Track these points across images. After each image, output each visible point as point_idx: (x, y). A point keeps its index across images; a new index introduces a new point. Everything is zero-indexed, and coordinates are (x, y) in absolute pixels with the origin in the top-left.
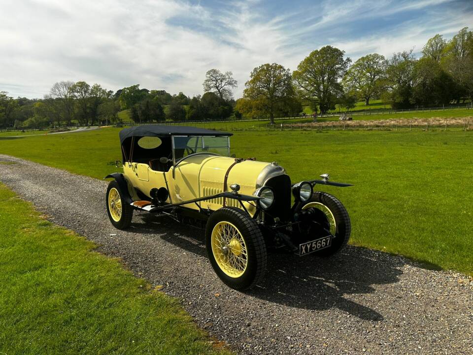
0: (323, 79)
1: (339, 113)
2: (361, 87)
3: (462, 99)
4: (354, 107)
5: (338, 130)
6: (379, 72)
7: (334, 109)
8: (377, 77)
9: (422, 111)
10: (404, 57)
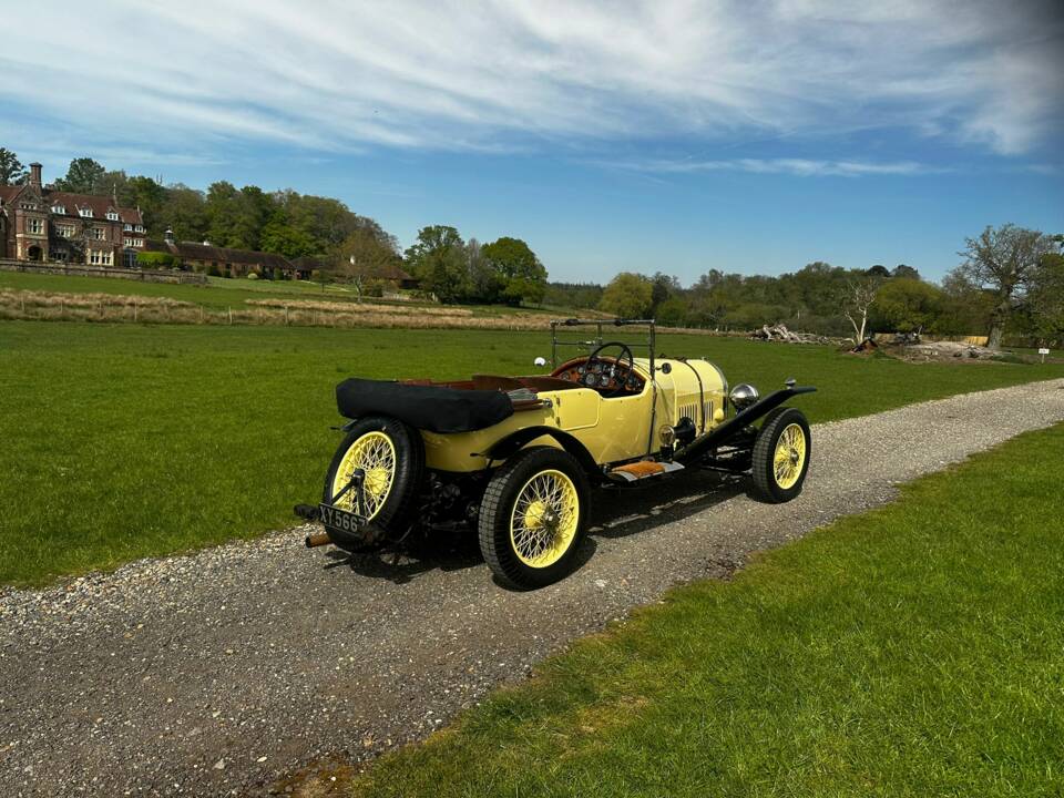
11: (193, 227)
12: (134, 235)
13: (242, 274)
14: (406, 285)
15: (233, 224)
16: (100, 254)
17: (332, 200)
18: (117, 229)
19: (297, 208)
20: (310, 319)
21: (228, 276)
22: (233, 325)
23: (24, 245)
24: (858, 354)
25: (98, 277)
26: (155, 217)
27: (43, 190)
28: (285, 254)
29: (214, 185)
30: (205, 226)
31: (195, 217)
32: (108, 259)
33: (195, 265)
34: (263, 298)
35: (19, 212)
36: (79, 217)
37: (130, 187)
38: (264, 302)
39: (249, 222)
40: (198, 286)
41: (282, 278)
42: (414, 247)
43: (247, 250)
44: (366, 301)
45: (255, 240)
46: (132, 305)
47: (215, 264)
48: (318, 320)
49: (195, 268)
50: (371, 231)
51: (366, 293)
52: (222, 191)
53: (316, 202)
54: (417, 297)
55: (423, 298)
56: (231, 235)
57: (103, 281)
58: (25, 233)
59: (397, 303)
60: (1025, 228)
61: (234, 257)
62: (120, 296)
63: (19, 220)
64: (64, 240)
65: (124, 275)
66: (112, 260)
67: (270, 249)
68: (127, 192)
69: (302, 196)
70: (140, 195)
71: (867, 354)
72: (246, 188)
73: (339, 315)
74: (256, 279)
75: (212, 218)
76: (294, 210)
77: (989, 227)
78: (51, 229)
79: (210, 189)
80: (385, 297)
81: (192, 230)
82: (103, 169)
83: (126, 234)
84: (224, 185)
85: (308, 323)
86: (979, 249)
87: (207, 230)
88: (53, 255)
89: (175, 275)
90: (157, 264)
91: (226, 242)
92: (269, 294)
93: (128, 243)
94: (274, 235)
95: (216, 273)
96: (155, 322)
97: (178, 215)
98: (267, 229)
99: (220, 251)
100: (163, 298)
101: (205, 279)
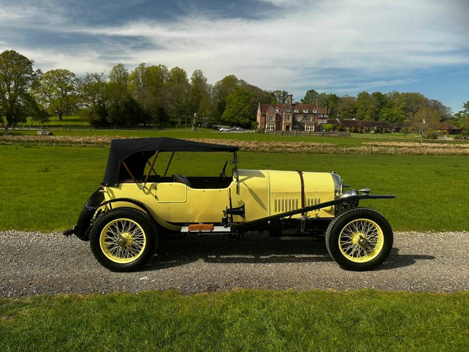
0: (8, 86)
1: (32, 126)
2: (52, 101)
3: (147, 123)
4: (49, 121)
5: (48, 145)
6: (71, 89)
7: (25, 121)
8: (69, 93)
9: (119, 131)
10: (97, 79)
11: (349, 112)
12: (323, 118)
13: (368, 131)
14: (452, 132)
15: (367, 110)
16: (310, 127)
17: (415, 93)
18: (316, 117)
19: (397, 99)
21: (361, 132)
22: (345, 154)
23: (284, 125)
25: (308, 136)
26: (335, 110)
27: (292, 104)
28: (390, 121)
29: (360, 94)
30: (355, 111)
31: (351, 108)
33: (347, 129)
34: (371, 142)
35: (284, 113)
36: (303, 113)
37: (327, 99)
38: (370, 144)
39: (374, 108)
40: (345, 138)
41: (386, 132)
42: (461, 112)
43: (373, 120)
44: (424, 142)
45: (376, 115)
47: (356, 128)
49: (347, 130)
50: (436, 106)
51: (428, 137)
52: (364, 96)
53: (407, 95)
54: (458, 138)
55: (462, 139)
56: (365, 115)
58: (285, 121)
59: (444, 142)
61: (365, 124)
62: (310, 143)
63: (284, 116)
64: (298, 122)
65: (317, 134)
66: (313, 129)
67: (383, 119)
68: (324, 101)
69: (400, 93)
70: (330, 102)
72: (374, 93)
74: (374, 133)
75: (358, 108)
76: (396, 101)
78: (294, 118)
79: (358, 96)
80: (439, 139)
81: (349, 114)
82: (317, 93)
83: (320, 118)
84: (364, 93)
87: (356, 113)
88: (293, 128)
89: (337, 133)
90: (330, 129)
91: (363, 118)
92: (376, 140)
93: (320, 122)
94: (385, 113)
95: (356, 132)
96: (313, 153)
97: (344, 108)
98: (382, 110)
99: (359, 122)
100: (326, 143)
101: (349, 134)
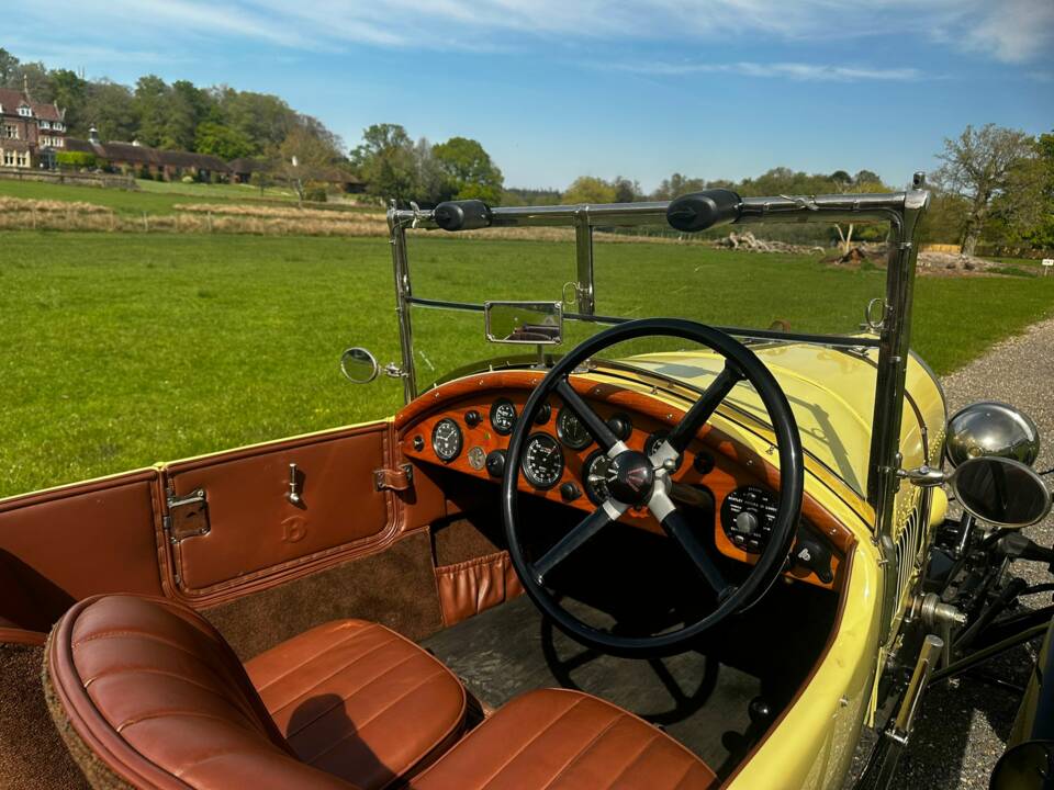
11: (121, 125)
12: (53, 134)
13: (176, 177)
14: (352, 188)
15: (164, 123)
16: (15, 155)
17: (271, 97)
18: (31, 127)
19: (234, 105)
20: (238, 225)
21: (161, 179)
22: (149, 232)
24: (843, 265)
25: (14, 179)
26: (79, 114)
28: (223, 155)
29: (142, 79)
30: (135, 123)
31: (122, 115)
32: (24, 160)
33: (124, 167)
34: (194, 203)
37: (50, 81)
38: (195, 207)
39: (181, 120)
40: (125, 190)
41: (219, 181)
42: (360, 147)
43: (183, 151)
44: (308, 206)
45: (189, 139)
46: (42, 210)
47: (146, 166)
48: (248, 226)
49: (124, 170)
50: (313, 130)
51: (309, 198)
52: (151, 86)
53: (254, 98)
54: (364, 202)
55: (370, 203)
56: (163, 135)
57: (18, 183)
59: (342, 208)
60: (1008, 129)
61: (167, 159)
62: (30, 201)
65: (41, 178)
66: (28, 161)
67: (207, 150)
68: (45, 87)
69: (238, 91)
70: (61, 90)
71: (854, 264)
72: (178, 82)
73: (273, 222)
74: (191, 183)
75: (141, 116)
76: (231, 108)
77: (969, 127)
79: (138, 84)
80: (329, 202)
81: (120, 129)
82: (17, 61)
83: (44, 132)
84: (153, 79)
85: (234, 230)
86: (959, 151)
87: (137, 129)
89: (98, 178)
90: (77, 166)
91: (158, 143)
92: (203, 199)
93: (45, 143)
94: (209, 135)
95: (146, 176)
96: (58, 230)
97: (103, 112)
98: (200, 128)
99: (151, 152)
100: (79, 203)
101: (133, 182)
